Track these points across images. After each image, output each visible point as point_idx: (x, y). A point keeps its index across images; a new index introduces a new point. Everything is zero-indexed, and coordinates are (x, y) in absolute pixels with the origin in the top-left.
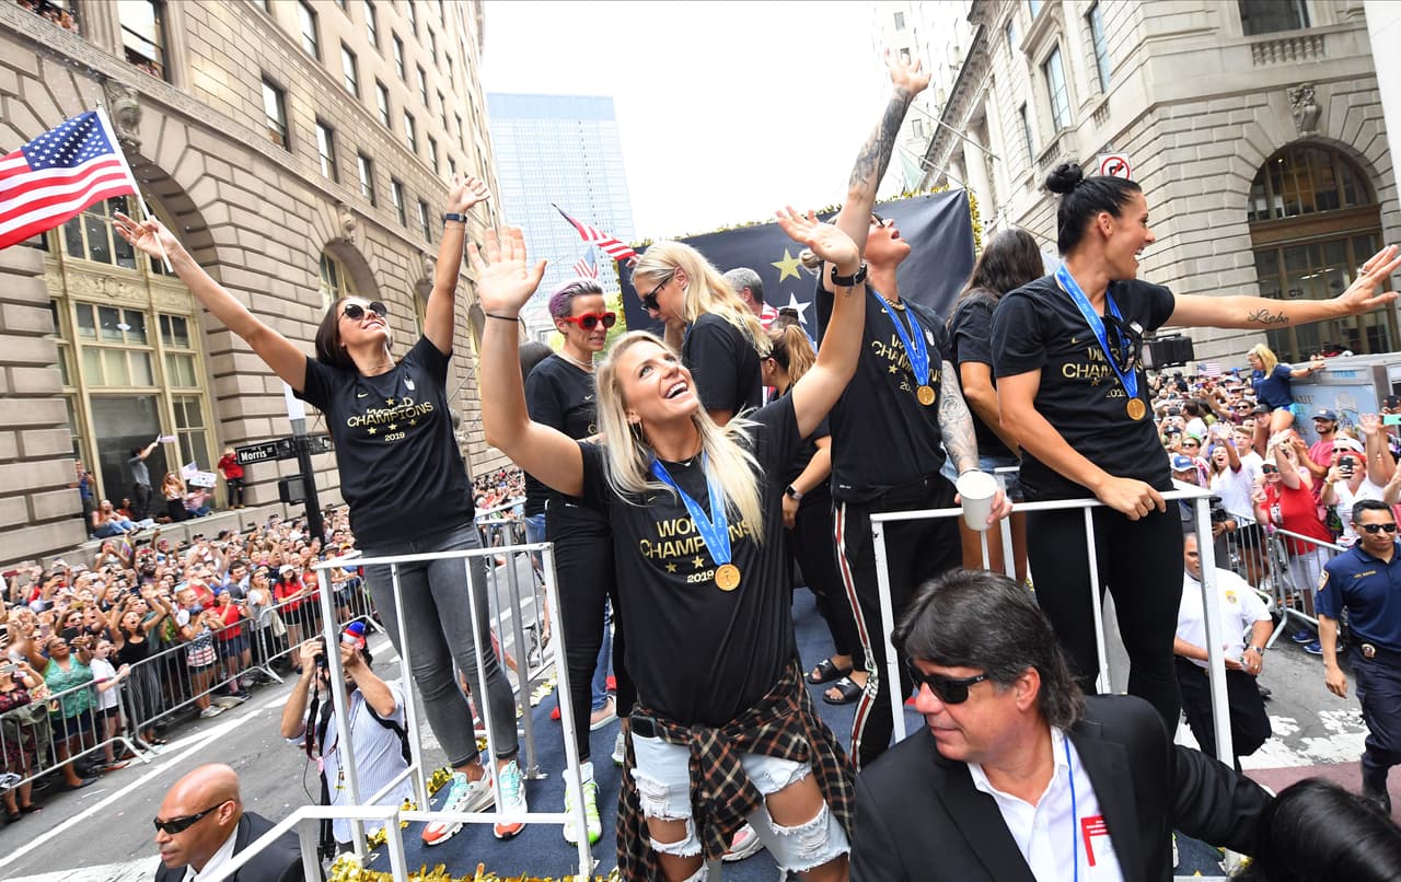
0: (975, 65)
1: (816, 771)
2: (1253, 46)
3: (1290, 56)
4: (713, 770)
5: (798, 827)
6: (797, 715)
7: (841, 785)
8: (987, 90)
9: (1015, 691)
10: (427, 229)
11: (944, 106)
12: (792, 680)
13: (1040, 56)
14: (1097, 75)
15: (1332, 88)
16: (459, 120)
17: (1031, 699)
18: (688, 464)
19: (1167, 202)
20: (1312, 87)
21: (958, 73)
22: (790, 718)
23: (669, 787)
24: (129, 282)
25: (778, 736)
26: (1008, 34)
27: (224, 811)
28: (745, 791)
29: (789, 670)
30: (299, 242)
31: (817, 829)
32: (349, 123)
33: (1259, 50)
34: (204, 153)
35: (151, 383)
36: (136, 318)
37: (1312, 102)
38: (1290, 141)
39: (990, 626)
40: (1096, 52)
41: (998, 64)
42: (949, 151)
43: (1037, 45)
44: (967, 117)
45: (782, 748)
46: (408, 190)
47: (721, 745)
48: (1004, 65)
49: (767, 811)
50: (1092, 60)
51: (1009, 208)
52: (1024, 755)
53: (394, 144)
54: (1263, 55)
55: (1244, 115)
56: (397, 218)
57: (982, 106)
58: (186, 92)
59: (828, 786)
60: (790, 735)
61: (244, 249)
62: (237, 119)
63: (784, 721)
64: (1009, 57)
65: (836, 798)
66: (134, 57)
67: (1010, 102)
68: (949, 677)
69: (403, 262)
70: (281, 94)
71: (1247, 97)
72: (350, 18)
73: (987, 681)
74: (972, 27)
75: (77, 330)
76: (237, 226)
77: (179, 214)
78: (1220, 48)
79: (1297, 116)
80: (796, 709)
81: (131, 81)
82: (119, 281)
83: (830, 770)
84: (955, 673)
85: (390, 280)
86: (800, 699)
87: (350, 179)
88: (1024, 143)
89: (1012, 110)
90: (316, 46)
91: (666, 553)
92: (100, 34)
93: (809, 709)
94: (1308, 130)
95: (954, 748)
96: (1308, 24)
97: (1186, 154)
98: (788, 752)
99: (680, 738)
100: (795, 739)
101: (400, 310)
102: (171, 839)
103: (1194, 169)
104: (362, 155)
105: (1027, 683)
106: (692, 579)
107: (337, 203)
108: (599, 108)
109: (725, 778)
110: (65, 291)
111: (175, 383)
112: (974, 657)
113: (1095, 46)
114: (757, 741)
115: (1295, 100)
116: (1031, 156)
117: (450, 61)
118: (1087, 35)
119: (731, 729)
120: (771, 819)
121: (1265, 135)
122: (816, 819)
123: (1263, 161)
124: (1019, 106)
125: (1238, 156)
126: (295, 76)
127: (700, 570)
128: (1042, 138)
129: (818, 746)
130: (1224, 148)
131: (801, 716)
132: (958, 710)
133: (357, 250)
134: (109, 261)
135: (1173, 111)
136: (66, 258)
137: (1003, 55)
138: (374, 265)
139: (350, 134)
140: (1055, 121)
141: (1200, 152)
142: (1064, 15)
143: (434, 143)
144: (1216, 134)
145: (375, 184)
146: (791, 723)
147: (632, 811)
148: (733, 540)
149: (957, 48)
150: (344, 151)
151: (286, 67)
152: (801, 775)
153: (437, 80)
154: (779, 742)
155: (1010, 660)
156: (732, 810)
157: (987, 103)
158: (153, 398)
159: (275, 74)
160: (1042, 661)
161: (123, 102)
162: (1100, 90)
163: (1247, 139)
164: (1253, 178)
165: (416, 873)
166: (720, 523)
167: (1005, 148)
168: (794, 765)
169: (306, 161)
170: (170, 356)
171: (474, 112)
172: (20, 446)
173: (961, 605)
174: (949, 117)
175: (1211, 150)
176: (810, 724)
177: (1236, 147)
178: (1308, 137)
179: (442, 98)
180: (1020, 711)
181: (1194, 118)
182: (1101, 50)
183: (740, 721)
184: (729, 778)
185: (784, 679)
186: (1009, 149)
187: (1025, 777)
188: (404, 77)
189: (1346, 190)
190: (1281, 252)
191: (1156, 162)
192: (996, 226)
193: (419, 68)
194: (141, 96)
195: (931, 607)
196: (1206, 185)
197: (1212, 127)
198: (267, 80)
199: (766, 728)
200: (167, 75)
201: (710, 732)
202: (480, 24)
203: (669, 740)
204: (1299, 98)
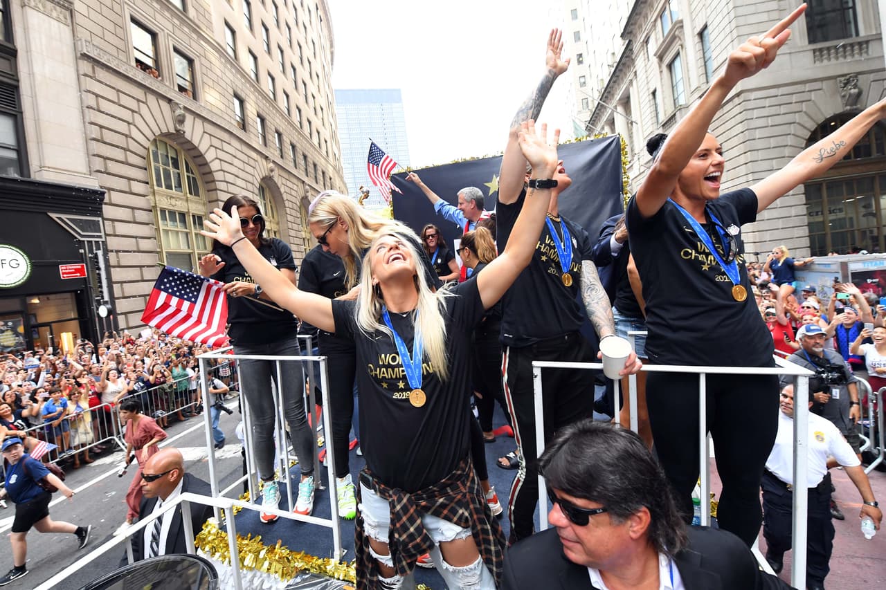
0: (624, 64)
1: (475, 535)
2: (814, 51)
3: (841, 56)
4: (401, 522)
5: (459, 568)
6: (464, 495)
7: (493, 548)
8: (631, 80)
9: (629, 523)
10: (306, 170)
11: (603, 90)
12: (464, 471)
13: (667, 60)
14: (704, 72)
15: (872, 77)
16: (322, 109)
17: (642, 531)
18: (405, 316)
19: (745, 153)
20: (856, 77)
21: (613, 70)
22: (459, 497)
23: (378, 522)
24: (181, 199)
25: (449, 507)
26: (647, 45)
27: (173, 474)
28: (422, 540)
29: (462, 464)
30: (250, 178)
31: (473, 572)
32: (272, 115)
33: (819, 54)
34: (210, 135)
35: (189, 247)
36: (183, 216)
37: (855, 86)
38: (837, 112)
39: (611, 472)
40: (704, 57)
41: (639, 64)
42: (604, 118)
43: (665, 53)
44: (617, 97)
45: (452, 516)
46: (298, 150)
47: (409, 507)
48: (643, 65)
49: (440, 552)
50: (701, 62)
51: (641, 154)
52: (634, 570)
53: (291, 124)
54: (822, 56)
55: (805, 96)
56: (292, 164)
57: (627, 90)
58: (203, 104)
59: (483, 547)
60: (458, 508)
61: (227, 182)
62: (224, 117)
63: (455, 498)
64: (647, 60)
65: (489, 556)
66: (181, 89)
67: (646, 88)
68: (574, 505)
69: (295, 187)
70: (242, 102)
71: (807, 85)
72: (271, 58)
73: (606, 513)
74: (623, 41)
75: (160, 221)
76: (224, 171)
77: (200, 165)
78: (790, 53)
79: (844, 96)
80: (465, 491)
81: (181, 101)
82: (177, 199)
83: (485, 537)
84: (580, 502)
85: (290, 198)
86: (468, 484)
87: (271, 144)
88: (654, 114)
89: (647, 94)
90: (257, 75)
91: (382, 375)
92: (168, 79)
93: (475, 492)
94: (851, 105)
95: (576, 556)
96: (857, 34)
97: (761, 122)
98: (455, 519)
99: (384, 495)
100: (461, 512)
101: (293, 213)
102: (147, 485)
103: (766, 132)
104: (277, 132)
105: (639, 517)
106: (397, 396)
107: (266, 158)
108: (391, 96)
109: (409, 529)
110: (156, 203)
111: (198, 248)
112: (595, 493)
113: (704, 53)
114: (434, 508)
115: (843, 86)
116: (658, 122)
117: (318, 76)
118: (699, 46)
119: (418, 497)
120: (442, 558)
121: (819, 109)
122: (472, 566)
123: (816, 126)
124: (652, 90)
125: (799, 124)
126: (248, 92)
127: (402, 390)
128: (665, 111)
129: (478, 519)
130: (789, 118)
131: (468, 496)
132: (581, 530)
133: (275, 182)
134: (172, 189)
135: (753, 95)
136: (156, 188)
137: (643, 59)
138: (282, 190)
139: (271, 121)
140: (674, 100)
141: (770, 121)
142: (684, 34)
143: (310, 123)
144: (783, 109)
145: (283, 146)
146: (459, 500)
147: (358, 529)
148: (425, 373)
149: (613, 54)
150: (270, 131)
151: (244, 88)
152: (464, 536)
153: (312, 88)
154: (449, 511)
155: (625, 500)
156: (412, 550)
157: (631, 89)
158: (189, 255)
159: (239, 92)
160: (654, 502)
161: (179, 112)
162: (705, 80)
163: (805, 113)
164: (807, 137)
165: (245, 538)
166: (417, 361)
167: (641, 117)
168: (459, 529)
169: (252, 136)
170: (196, 234)
171: (329, 104)
172: (142, 276)
173: (590, 452)
174: (606, 97)
175: (778, 120)
176: (474, 502)
177: (797, 117)
178: (850, 110)
179: (314, 98)
180: (631, 538)
181: (768, 99)
182: (707, 55)
183: (424, 493)
184: (412, 529)
185: (458, 470)
186: (643, 118)
187: (634, 585)
188: (296, 88)
189: (877, 145)
190: (824, 185)
191: (740, 128)
192: (632, 166)
193: (304, 82)
194: (185, 108)
195: (565, 447)
196: (773, 142)
197: (780, 105)
198: (236, 96)
199: (441, 500)
200: (195, 97)
201: (403, 496)
202: (332, 53)
203: (379, 494)
204: (846, 85)
